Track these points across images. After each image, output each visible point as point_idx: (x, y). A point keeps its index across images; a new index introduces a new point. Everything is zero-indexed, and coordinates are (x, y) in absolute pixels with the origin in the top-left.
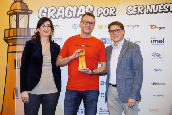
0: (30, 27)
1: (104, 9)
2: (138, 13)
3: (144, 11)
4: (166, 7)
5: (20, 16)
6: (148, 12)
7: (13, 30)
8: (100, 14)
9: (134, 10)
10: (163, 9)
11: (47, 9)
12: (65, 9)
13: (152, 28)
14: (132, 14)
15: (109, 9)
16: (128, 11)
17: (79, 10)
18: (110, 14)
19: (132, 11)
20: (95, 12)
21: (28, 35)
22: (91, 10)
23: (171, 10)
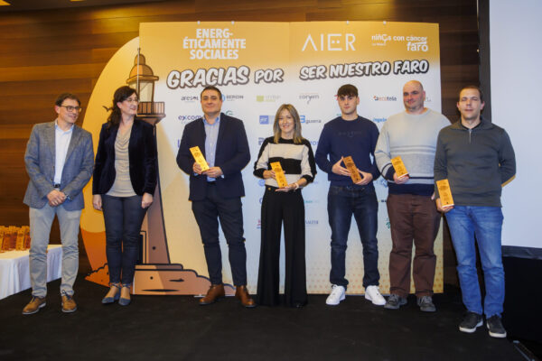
0: (155, 100)
1: (264, 72)
2: (318, 76)
3: (325, 74)
4: (359, 68)
5: (142, 85)
6: (331, 75)
8: (259, 80)
9: (311, 72)
10: (355, 71)
11: (180, 74)
12: (206, 72)
14: (308, 78)
15: (273, 72)
16: (301, 75)
17: (228, 74)
18: (275, 80)
19: (308, 74)
20: (251, 77)
21: (153, 113)
22: (246, 73)
23: (367, 72)
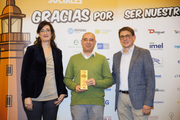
0: (23, 32)
1: (100, 13)
2: (136, 17)
3: (142, 15)
4: (165, 11)
6: (146, 16)
7: (5, 35)
8: (97, 18)
9: (132, 14)
10: (162, 13)
11: (41, 13)
12: (60, 12)
13: (150, 32)
14: (130, 18)
15: (106, 13)
16: (125, 15)
17: (75, 14)
18: (107, 19)
19: (130, 15)
20: (91, 16)
21: (22, 40)
22: (88, 14)
23: (170, 14)
